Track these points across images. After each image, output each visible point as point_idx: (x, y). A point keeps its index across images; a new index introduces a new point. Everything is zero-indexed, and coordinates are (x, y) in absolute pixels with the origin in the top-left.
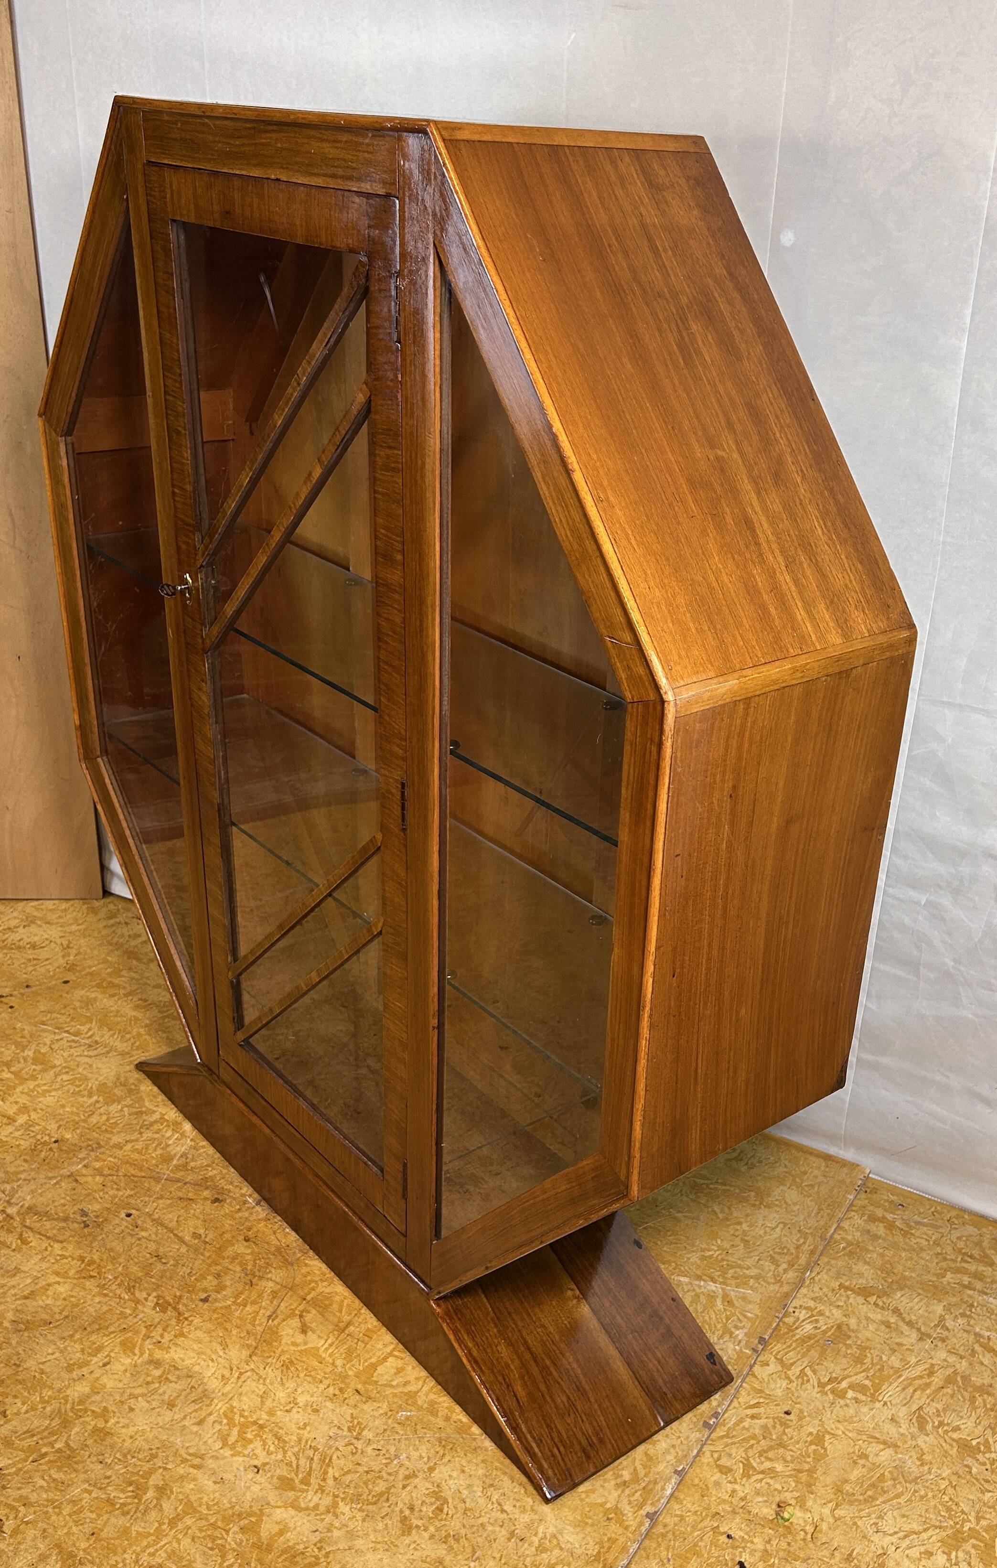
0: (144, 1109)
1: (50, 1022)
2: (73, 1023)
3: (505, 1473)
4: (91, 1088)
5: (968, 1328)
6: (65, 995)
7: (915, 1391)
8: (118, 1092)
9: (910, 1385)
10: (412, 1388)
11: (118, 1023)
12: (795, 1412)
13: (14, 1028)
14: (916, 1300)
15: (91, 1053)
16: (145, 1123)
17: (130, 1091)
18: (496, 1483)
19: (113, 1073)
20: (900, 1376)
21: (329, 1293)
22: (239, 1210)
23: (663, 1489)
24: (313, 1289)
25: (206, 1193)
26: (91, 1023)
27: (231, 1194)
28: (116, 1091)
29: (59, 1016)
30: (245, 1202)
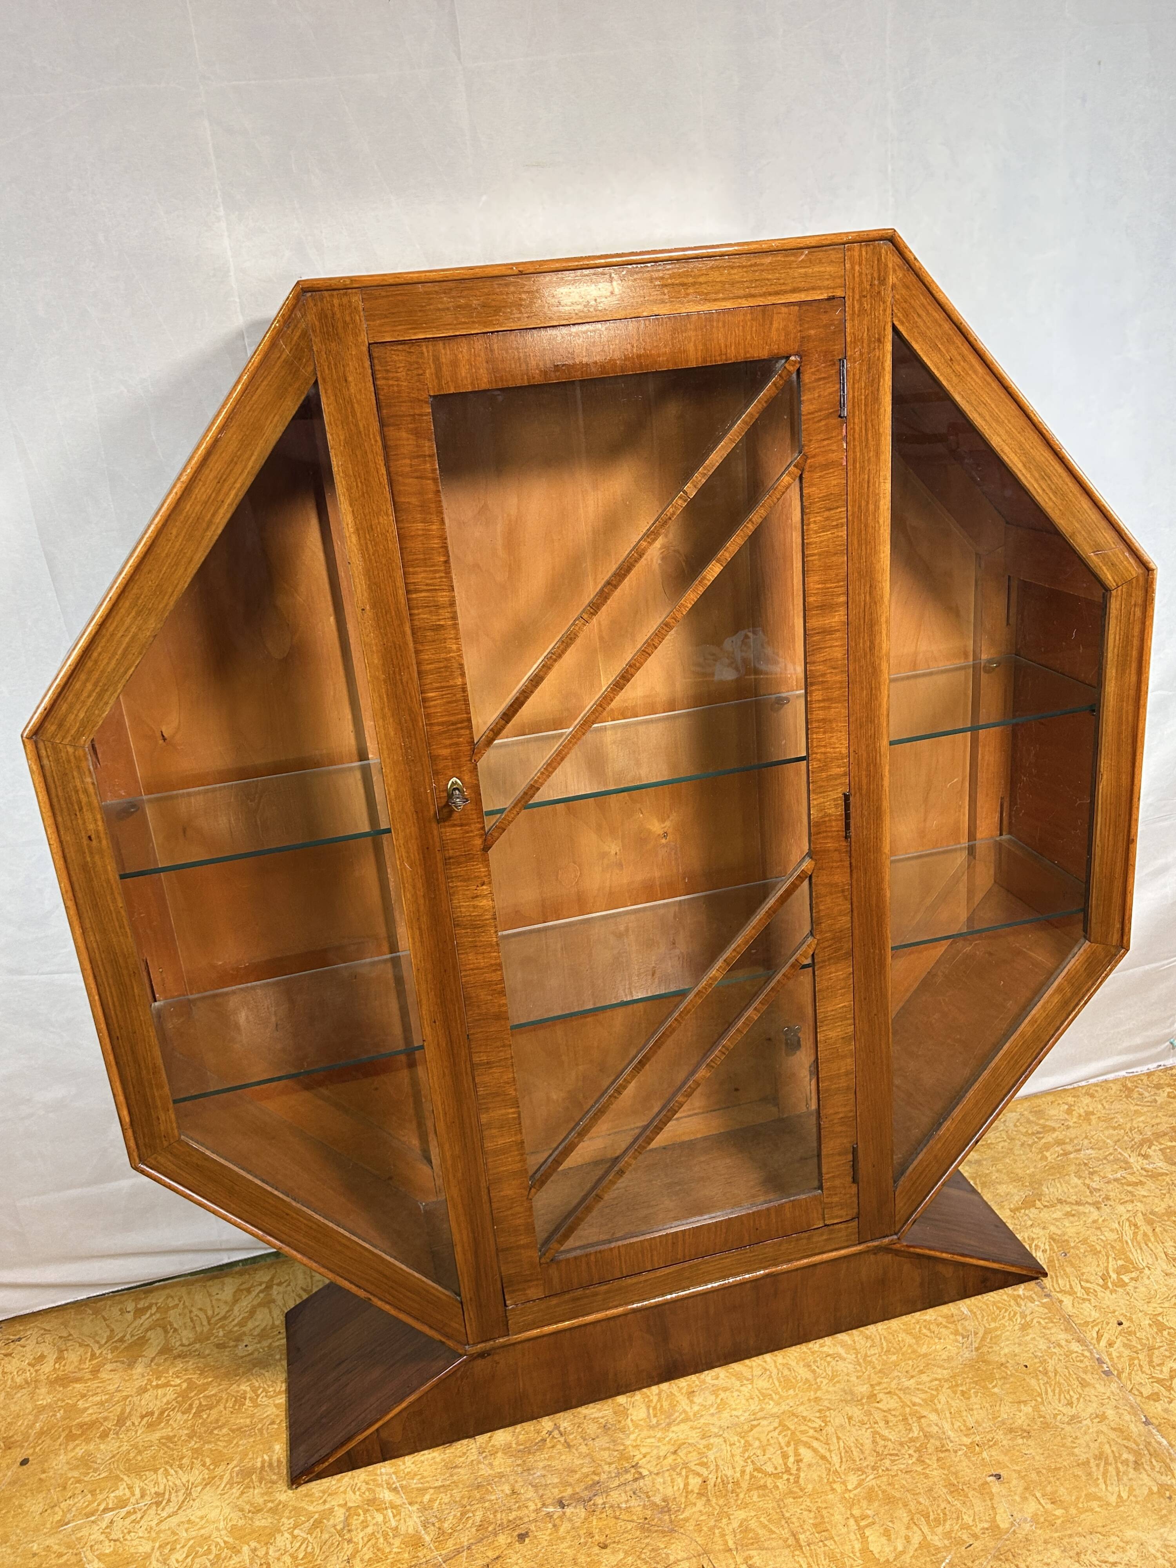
0: (316, 1516)
1: (69, 1516)
2: (100, 1497)
3: (1070, 1536)
4: (225, 1542)
5: (1106, 1180)
6: (43, 1476)
7: (1147, 1245)
8: (261, 1522)
9: (1139, 1243)
10: (916, 1539)
11: (154, 1458)
12: (1122, 1319)
13: (34, 1555)
14: (1058, 1185)
15: (169, 1510)
16: (338, 1528)
17: (273, 1511)
18: (1078, 1550)
19: (227, 1510)
20: (1127, 1242)
21: (740, 1526)
22: (554, 1526)
23: (1160, 1443)
24: (723, 1535)
25: (502, 1539)
26: (122, 1479)
27: (526, 1519)
28: (257, 1523)
29: (71, 1502)
30: (549, 1515)
